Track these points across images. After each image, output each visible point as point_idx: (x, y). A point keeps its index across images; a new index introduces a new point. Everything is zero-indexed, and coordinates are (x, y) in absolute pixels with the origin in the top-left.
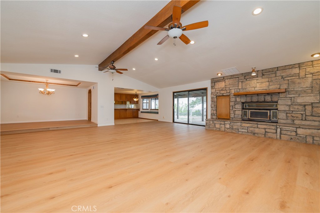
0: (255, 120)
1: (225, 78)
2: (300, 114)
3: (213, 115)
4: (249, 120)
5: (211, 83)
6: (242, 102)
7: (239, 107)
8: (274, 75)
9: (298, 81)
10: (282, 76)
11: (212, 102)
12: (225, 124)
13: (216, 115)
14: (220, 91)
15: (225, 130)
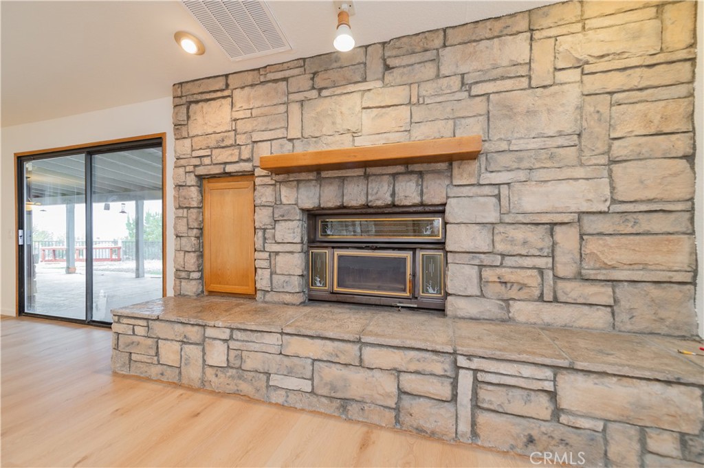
0: (358, 299)
1: (231, 80)
2: (534, 268)
3: (183, 275)
4: (334, 298)
5: (175, 106)
6: (303, 210)
7: (292, 231)
8: (430, 70)
9: (526, 100)
10: (463, 75)
11: (180, 207)
12: (202, 343)
13: (196, 275)
14: (212, 149)
15: (203, 382)
